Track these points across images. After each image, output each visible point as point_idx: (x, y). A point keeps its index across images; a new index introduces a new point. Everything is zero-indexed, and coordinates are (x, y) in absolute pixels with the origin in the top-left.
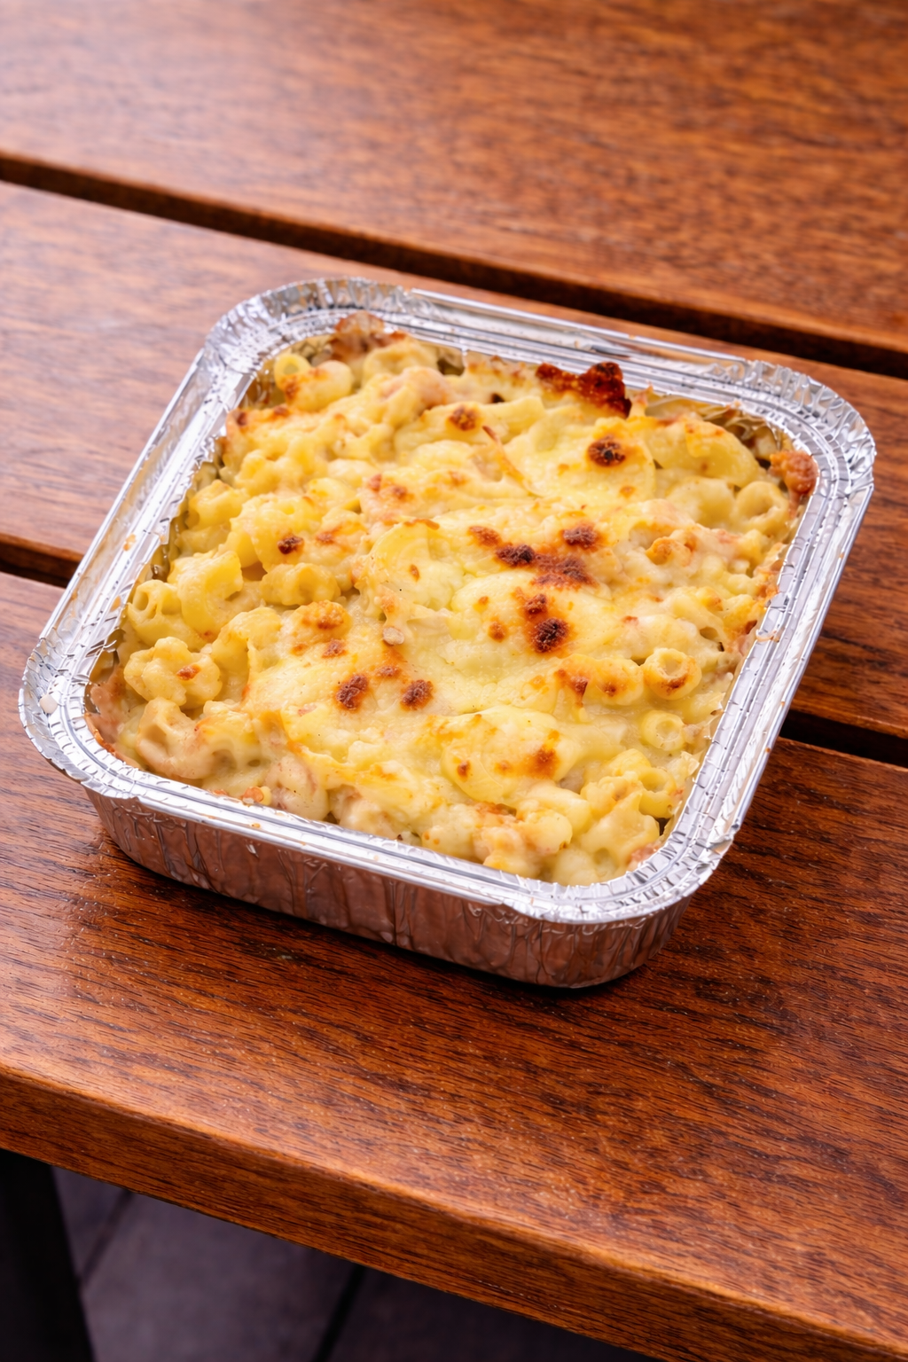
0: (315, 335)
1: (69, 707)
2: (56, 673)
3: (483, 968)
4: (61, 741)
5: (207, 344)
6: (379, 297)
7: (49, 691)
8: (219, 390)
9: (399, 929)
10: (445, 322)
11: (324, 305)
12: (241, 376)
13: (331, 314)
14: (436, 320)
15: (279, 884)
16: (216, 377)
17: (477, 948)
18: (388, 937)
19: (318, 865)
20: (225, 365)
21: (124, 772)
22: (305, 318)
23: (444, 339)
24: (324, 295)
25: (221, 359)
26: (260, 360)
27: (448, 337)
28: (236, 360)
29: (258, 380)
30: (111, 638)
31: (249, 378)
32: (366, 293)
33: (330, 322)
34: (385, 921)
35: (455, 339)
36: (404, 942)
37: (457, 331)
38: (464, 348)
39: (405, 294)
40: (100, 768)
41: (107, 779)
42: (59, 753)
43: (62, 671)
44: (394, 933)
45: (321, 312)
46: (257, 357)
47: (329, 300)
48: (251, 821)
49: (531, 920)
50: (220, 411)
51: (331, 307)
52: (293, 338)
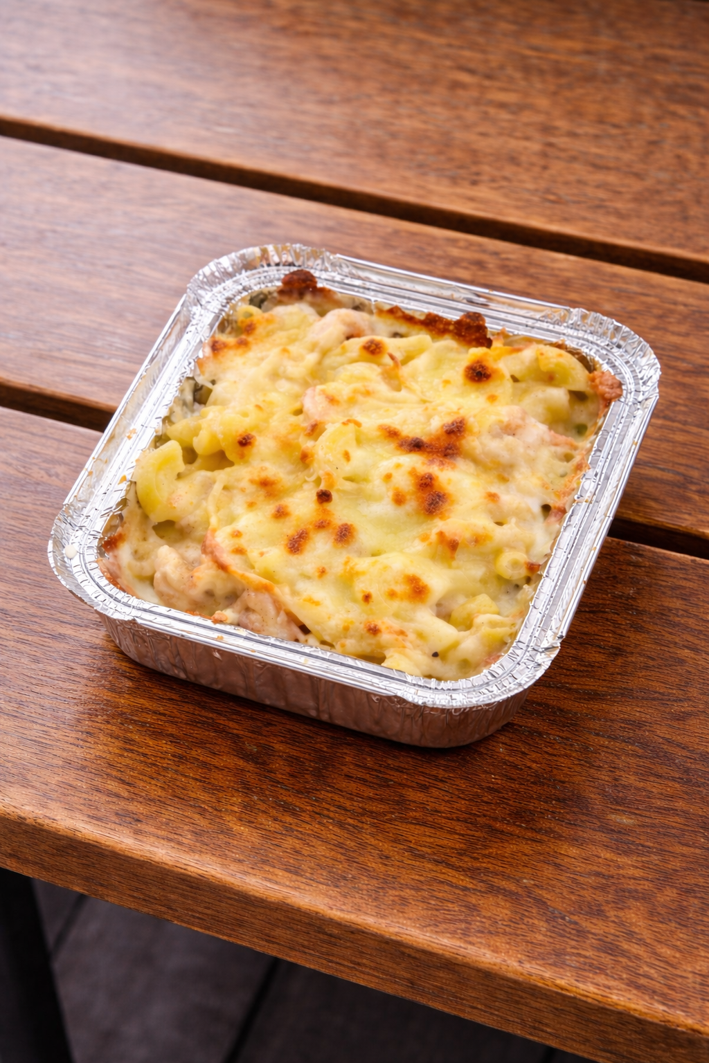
0: (267, 286)
1: (86, 553)
2: (77, 528)
3: (382, 735)
4: (80, 578)
5: (188, 290)
6: (312, 259)
7: (71, 542)
8: (197, 324)
9: (321, 709)
10: (359, 278)
11: (272, 264)
12: (214, 315)
13: (278, 270)
14: (354, 277)
15: (236, 679)
16: (194, 314)
17: (377, 723)
18: (313, 713)
19: (264, 666)
20: (201, 305)
21: (125, 600)
22: (259, 273)
23: (358, 292)
24: (273, 256)
25: (198, 301)
26: (228, 303)
27: (361, 290)
28: (209, 302)
29: (226, 318)
30: (118, 505)
31: (219, 317)
32: (303, 256)
33: (277, 276)
34: (311, 703)
35: (367, 292)
36: (325, 717)
37: (368, 285)
38: (373, 299)
39: (331, 257)
40: (107, 597)
41: (113, 604)
42: (78, 586)
43: (81, 528)
44: (318, 710)
45: (270, 268)
46: (225, 301)
47: (276, 259)
48: (216, 635)
49: (416, 706)
50: (198, 340)
51: (277, 265)
52: (250, 288)
